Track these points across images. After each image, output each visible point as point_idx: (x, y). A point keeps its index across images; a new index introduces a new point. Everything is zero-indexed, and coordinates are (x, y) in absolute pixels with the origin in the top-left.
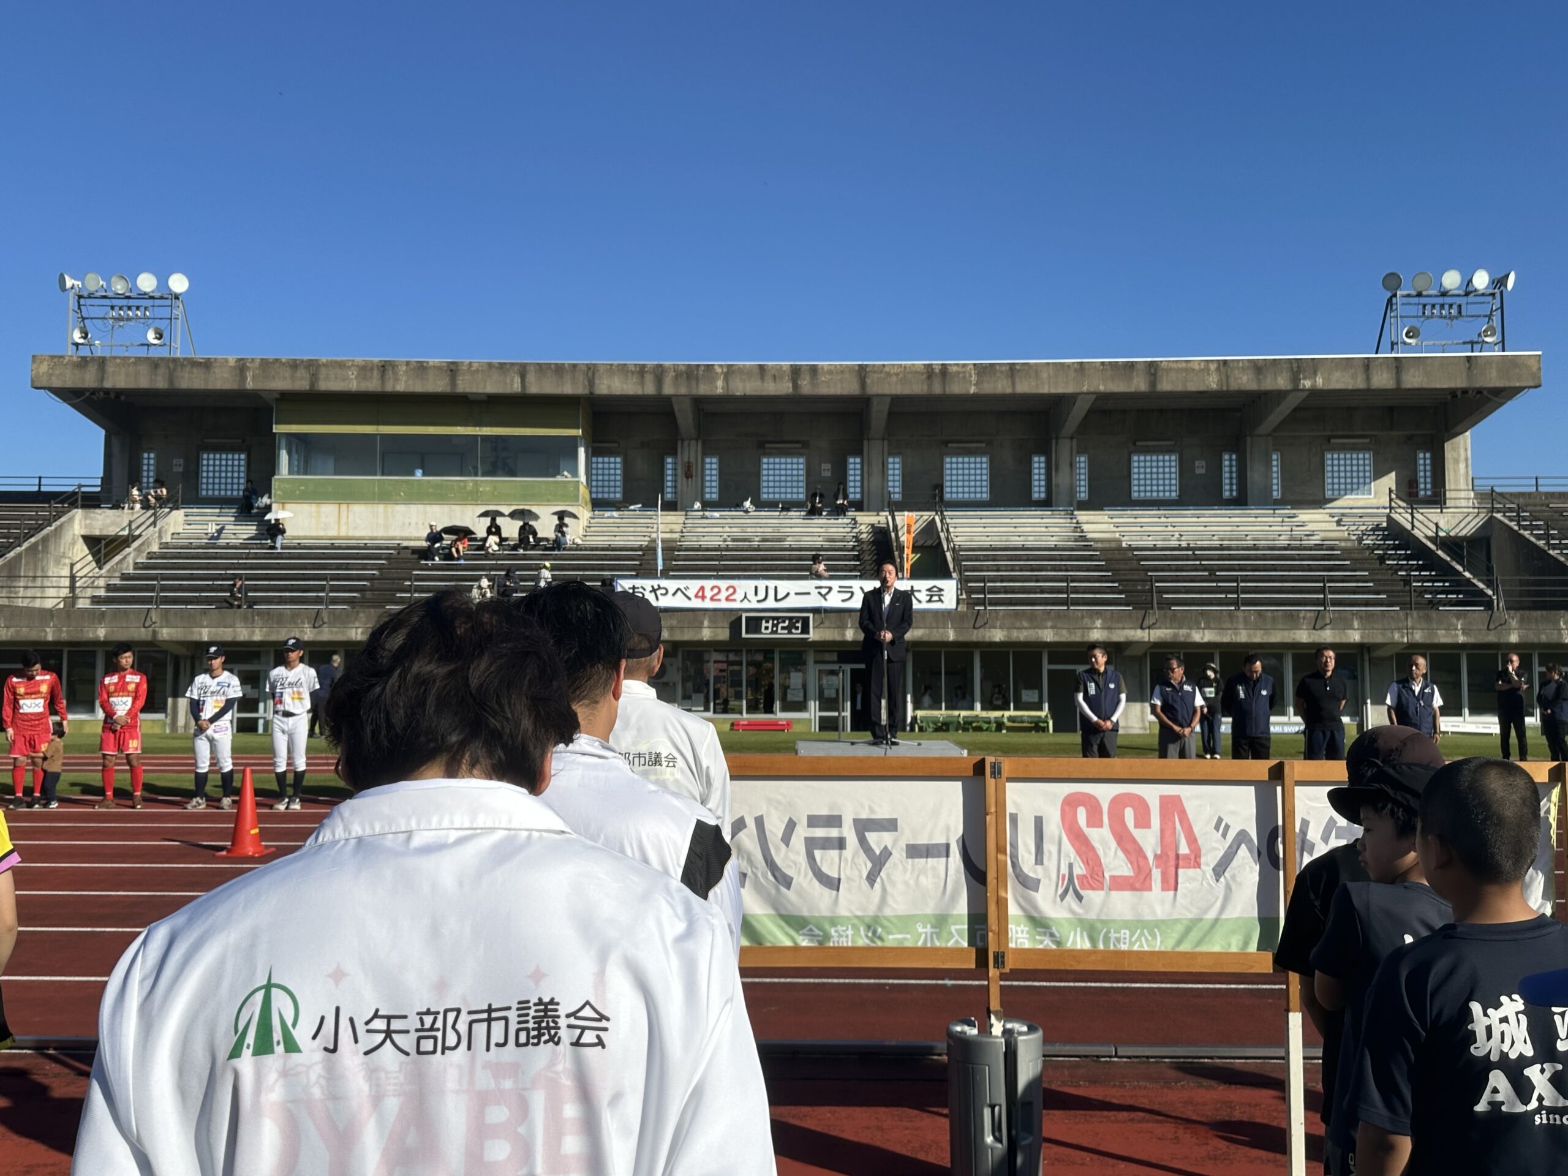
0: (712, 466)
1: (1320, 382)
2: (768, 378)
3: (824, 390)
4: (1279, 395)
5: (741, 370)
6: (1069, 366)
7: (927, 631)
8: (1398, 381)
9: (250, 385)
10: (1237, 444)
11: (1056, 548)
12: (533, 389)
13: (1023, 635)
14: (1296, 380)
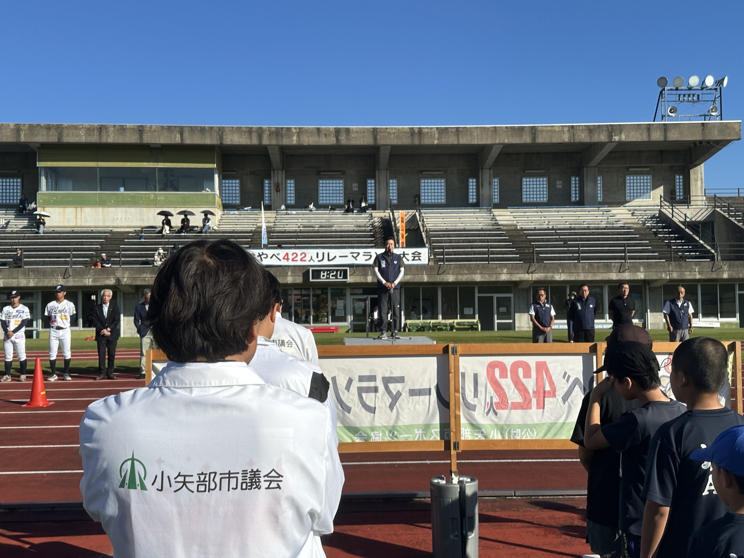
0: (291, 184)
1: (623, 138)
2: (322, 135)
3: (353, 142)
4: (602, 145)
5: (307, 131)
6: (488, 129)
7: (412, 276)
8: (665, 137)
9: (23, 139)
10: (579, 172)
11: (482, 230)
12: (188, 141)
13: (464, 278)
14: (610, 136)
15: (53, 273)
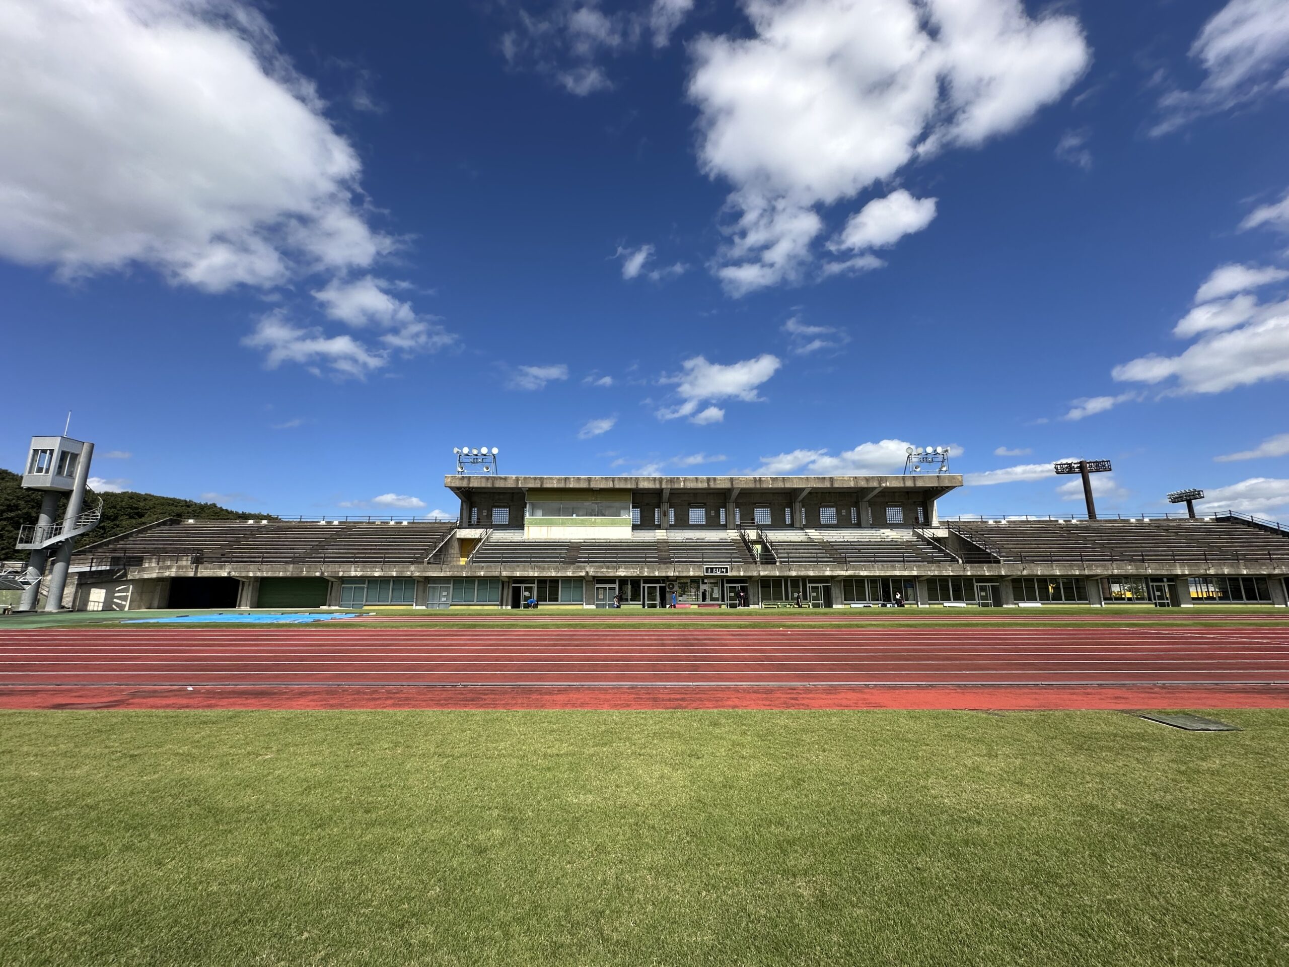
0: (672, 512)
1: (888, 484)
2: (699, 482)
3: (718, 486)
4: (874, 488)
5: (689, 479)
8: (915, 484)
9: (520, 486)
10: (856, 504)
11: (802, 542)
12: (617, 486)
14: (880, 484)
15: (548, 568)
